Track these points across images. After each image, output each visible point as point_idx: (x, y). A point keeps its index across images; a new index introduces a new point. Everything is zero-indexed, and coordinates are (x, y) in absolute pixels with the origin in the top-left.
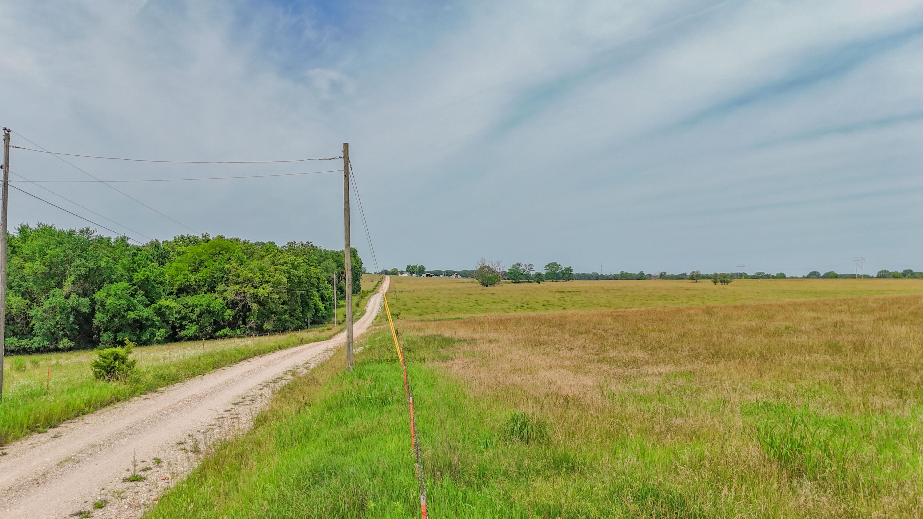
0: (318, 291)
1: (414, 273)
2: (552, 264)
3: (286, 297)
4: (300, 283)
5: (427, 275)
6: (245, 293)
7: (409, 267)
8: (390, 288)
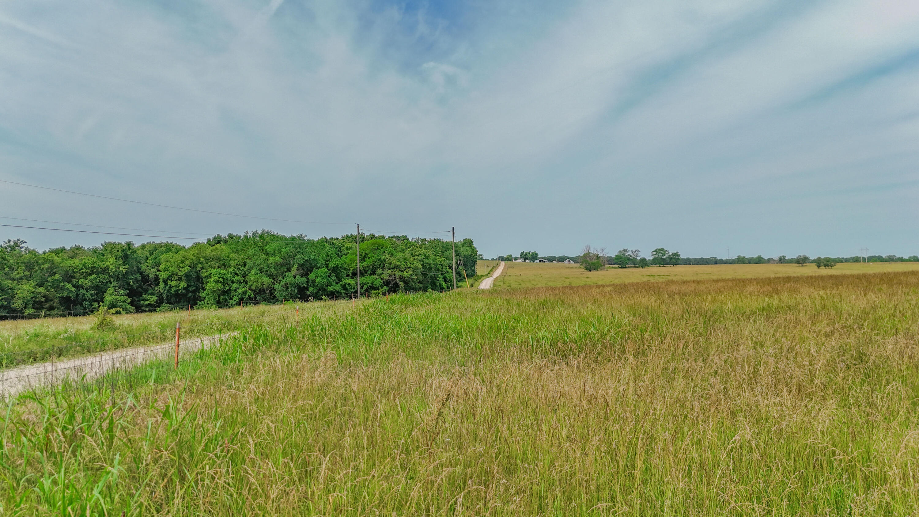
0: (442, 274)
1: (527, 259)
2: (659, 250)
3: (421, 278)
4: (430, 268)
5: (540, 261)
6: (395, 275)
7: (522, 253)
8: (502, 273)
